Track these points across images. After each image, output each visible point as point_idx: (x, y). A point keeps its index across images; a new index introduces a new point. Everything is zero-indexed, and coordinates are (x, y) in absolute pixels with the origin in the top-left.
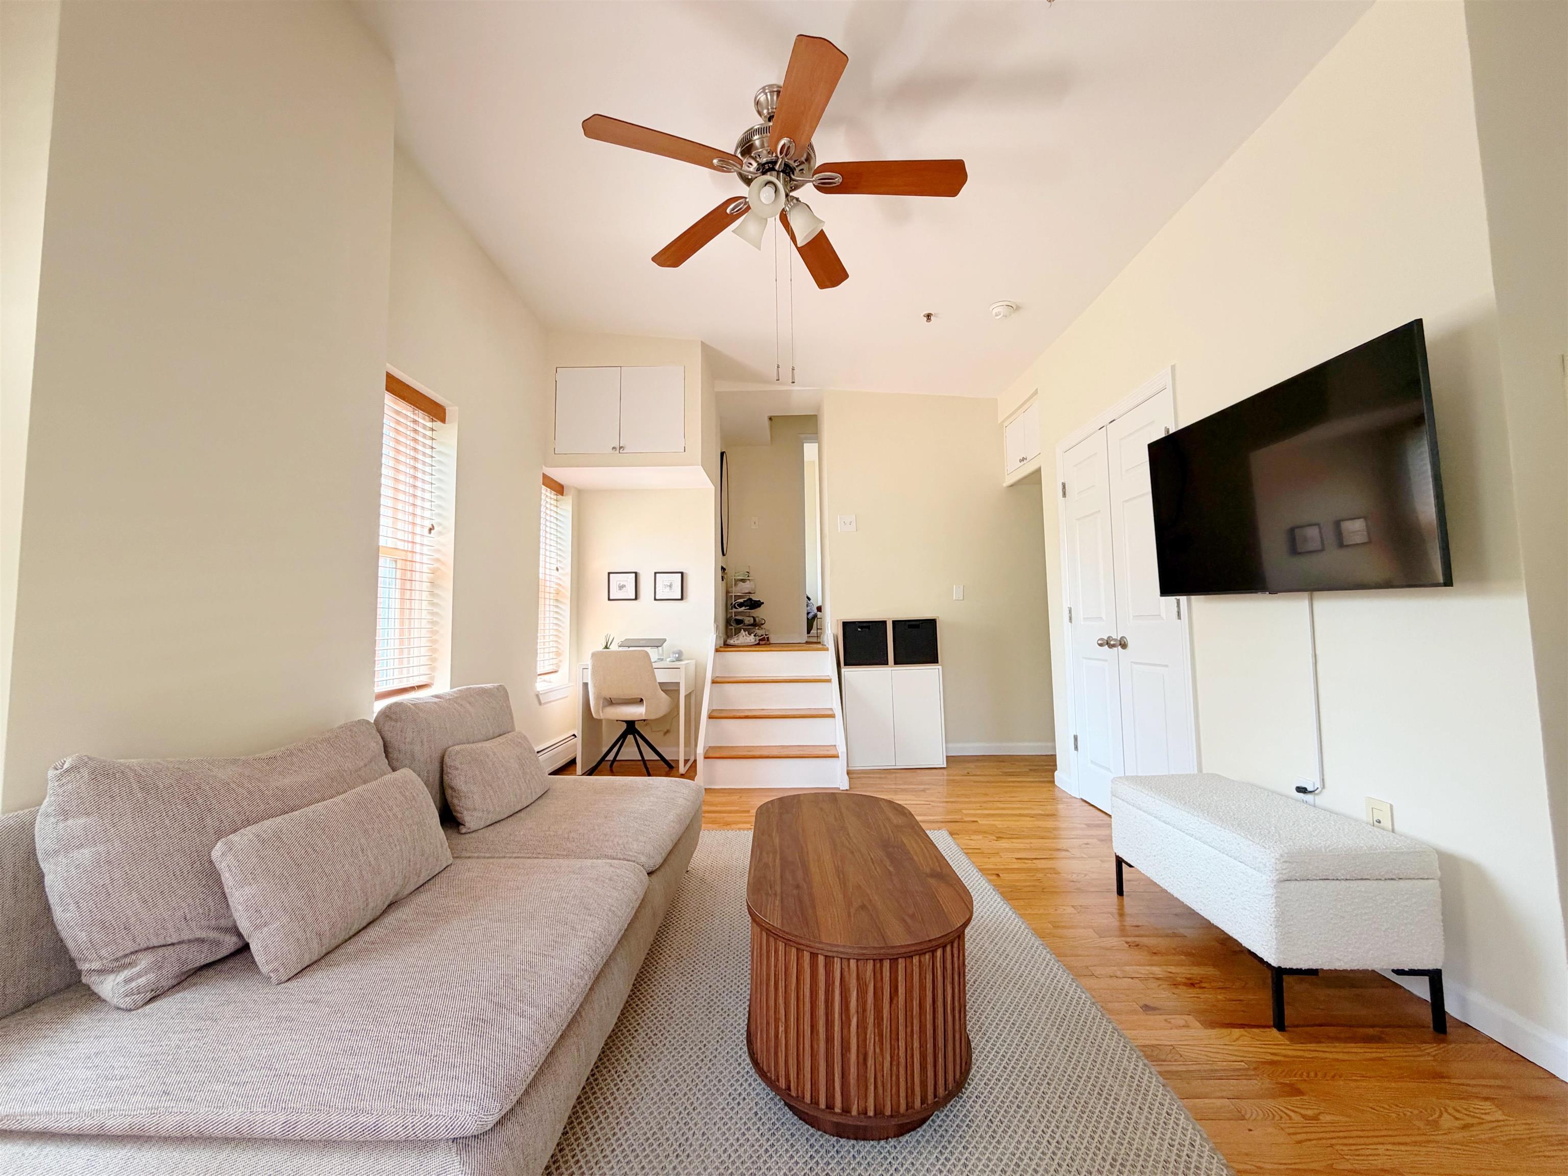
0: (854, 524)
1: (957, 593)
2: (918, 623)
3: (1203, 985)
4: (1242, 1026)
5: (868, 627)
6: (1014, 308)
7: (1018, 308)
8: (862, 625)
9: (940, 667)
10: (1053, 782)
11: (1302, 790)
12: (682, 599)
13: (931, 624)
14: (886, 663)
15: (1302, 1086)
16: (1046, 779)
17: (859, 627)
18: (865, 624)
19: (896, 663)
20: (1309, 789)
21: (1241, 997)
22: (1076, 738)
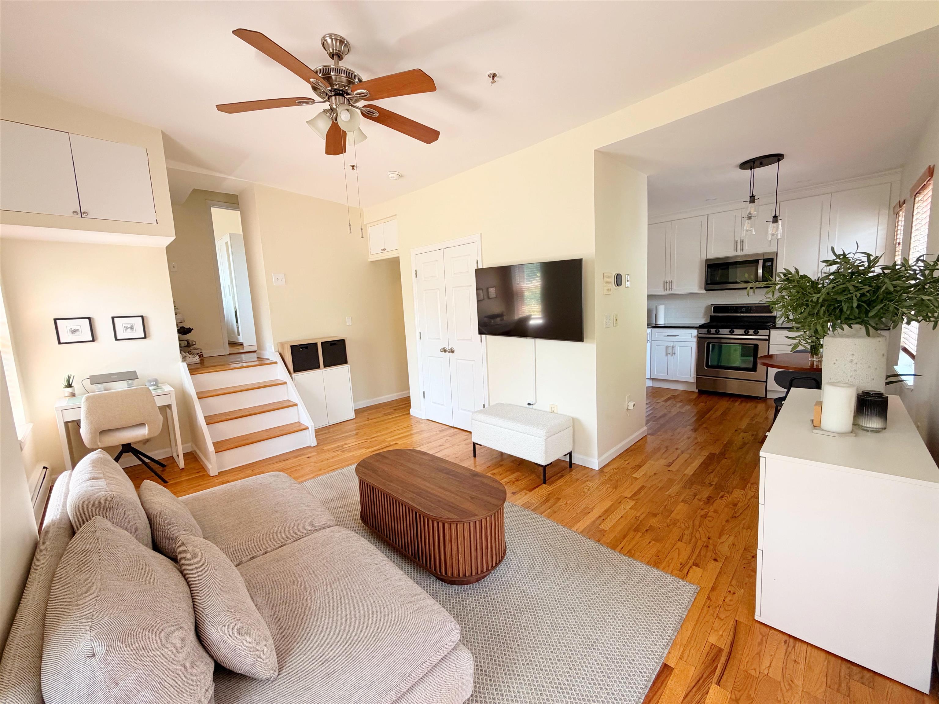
0: (284, 280)
1: (348, 322)
2: (335, 342)
3: (520, 479)
4: (537, 487)
5: (306, 348)
6: (400, 176)
7: (402, 176)
8: (301, 346)
9: (349, 366)
10: (409, 413)
11: (529, 404)
12: (145, 337)
13: (342, 343)
14: (318, 367)
15: (559, 497)
16: (405, 413)
17: (301, 348)
18: (304, 346)
19: (325, 366)
20: (531, 404)
21: (531, 478)
22: (424, 393)
